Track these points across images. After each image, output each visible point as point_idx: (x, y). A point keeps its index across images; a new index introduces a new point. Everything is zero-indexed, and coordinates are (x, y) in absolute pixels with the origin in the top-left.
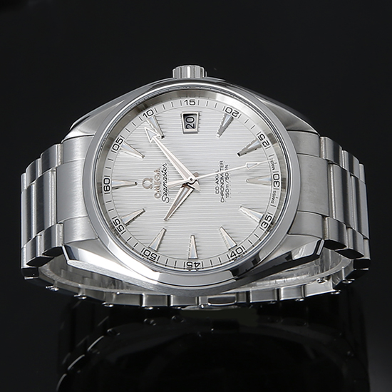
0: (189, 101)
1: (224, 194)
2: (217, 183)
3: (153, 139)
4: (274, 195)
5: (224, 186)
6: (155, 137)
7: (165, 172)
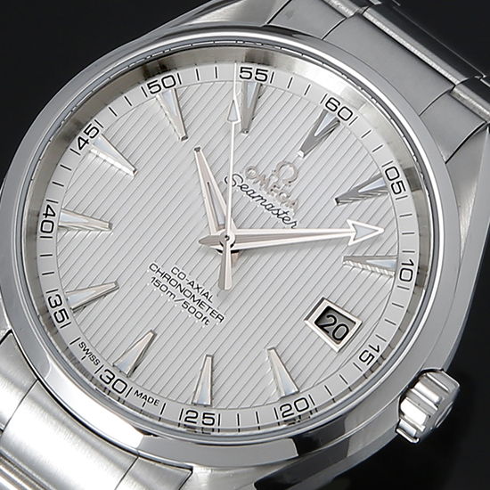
0: (374, 353)
1: (164, 280)
2: (192, 284)
3: (352, 229)
4: (93, 358)
5: (176, 291)
6: (353, 236)
7: (283, 216)
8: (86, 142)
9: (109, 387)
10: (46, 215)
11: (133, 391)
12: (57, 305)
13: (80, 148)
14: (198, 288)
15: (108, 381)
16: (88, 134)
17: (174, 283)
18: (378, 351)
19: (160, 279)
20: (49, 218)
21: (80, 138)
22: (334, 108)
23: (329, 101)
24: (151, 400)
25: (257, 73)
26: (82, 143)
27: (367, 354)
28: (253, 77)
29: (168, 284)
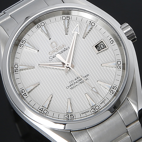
2: (76, 79)
4: (87, 112)
5: (76, 84)
7: (65, 50)
8: (25, 93)
9: (96, 110)
10: (42, 111)
11: (100, 105)
12: (69, 116)
13: (26, 96)
14: (77, 78)
15: (95, 110)
16: (23, 92)
17: (74, 84)
18: (111, 39)
19: (71, 87)
20: (43, 110)
21: (23, 95)
22: (40, 26)
23: (38, 27)
24: (104, 101)
25: (23, 43)
26: (25, 95)
27: (111, 42)
28: (23, 44)
29: (73, 86)
